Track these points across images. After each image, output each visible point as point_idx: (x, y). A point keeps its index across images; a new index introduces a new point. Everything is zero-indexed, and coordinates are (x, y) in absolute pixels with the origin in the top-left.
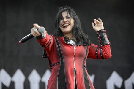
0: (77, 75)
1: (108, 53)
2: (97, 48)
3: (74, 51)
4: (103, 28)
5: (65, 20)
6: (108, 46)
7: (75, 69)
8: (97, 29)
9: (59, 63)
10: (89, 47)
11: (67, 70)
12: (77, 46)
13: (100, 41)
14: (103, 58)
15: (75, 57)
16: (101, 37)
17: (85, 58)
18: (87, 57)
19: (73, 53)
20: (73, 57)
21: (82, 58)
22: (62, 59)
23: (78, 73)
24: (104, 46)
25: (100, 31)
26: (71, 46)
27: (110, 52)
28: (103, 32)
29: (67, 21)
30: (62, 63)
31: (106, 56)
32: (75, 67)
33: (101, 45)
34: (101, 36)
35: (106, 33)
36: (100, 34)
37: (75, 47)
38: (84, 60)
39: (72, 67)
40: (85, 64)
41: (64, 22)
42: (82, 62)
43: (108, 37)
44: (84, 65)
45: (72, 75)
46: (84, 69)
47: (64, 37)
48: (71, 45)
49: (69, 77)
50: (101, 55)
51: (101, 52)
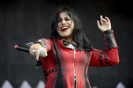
0: (77, 84)
1: (115, 58)
2: (101, 54)
3: (74, 57)
4: (110, 28)
5: (64, 22)
6: (115, 50)
7: (75, 77)
8: (103, 28)
9: (56, 70)
10: (91, 53)
11: (66, 78)
12: (77, 51)
13: (106, 43)
14: (109, 65)
15: (75, 64)
16: (107, 39)
17: (87, 65)
18: (88, 64)
19: (73, 59)
20: (73, 64)
21: (83, 65)
22: (59, 65)
23: (79, 82)
24: (110, 49)
25: (107, 32)
26: (70, 51)
27: (117, 58)
28: (110, 32)
29: (66, 23)
30: (60, 70)
31: (112, 61)
32: (75, 75)
33: (107, 48)
34: (108, 37)
35: (114, 35)
36: (107, 36)
37: (75, 52)
38: (86, 68)
39: (72, 75)
40: (87, 73)
41: (63, 24)
42: (84, 70)
43: (115, 39)
44: (85, 74)
45: (71, 84)
46: (85, 78)
47: (63, 40)
48: (71, 49)
49: (68, 87)
50: (107, 62)
51: (106, 58)
